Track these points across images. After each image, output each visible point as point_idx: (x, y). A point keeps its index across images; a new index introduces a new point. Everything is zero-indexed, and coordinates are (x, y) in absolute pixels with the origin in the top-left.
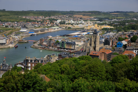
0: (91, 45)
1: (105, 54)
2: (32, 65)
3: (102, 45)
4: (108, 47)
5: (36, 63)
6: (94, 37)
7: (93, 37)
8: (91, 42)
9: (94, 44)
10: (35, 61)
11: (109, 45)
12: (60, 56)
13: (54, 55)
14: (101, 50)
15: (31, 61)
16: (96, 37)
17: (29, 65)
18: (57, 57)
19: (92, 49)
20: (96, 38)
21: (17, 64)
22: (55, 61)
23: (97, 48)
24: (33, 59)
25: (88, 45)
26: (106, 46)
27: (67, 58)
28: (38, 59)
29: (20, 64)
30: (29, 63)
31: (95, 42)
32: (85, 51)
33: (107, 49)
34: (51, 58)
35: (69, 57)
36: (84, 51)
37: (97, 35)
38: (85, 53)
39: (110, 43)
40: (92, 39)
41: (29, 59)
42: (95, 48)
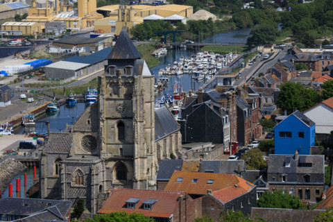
0: (93, 144)
1: (207, 201)
3: (174, 143)
4: (209, 158)
6: (115, 86)
7: (107, 90)
8: (96, 128)
9: (122, 136)
11: (218, 138)
14: (176, 178)
16: (130, 85)
19: (104, 175)
20: (129, 96)
23: (145, 169)
25: (78, 147)
26: (197, 147)
31: (125, 125)
32: (56, 193)
33: (214, 168)
36: (45, 193)
37: (139, 72)
38: (55, 205)
39: (227, 126)
42: (124, 168)
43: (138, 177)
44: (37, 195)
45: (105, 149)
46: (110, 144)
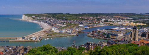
0: (131, 36)
1: (144, 43)
2: (92, 47)
3: (140, 37)
4: (144, 39)
5: (95, 46)
6: (134, 31)
7: (133, 31)
8: (131, 35)
9: (134, 36)
10: (94, 44)
11: (146, 37)
12: (108, 43)
13: (104, 41)
14: (140, 40)
15: (92, 44)
16: (135, 31)
17: (90, 47)
18: (106, 43)
19: (132, 39)
20: (135, 32)
21: (81, 46)
22: (105, 45)
24: (93, 43)
25: (129, 36)
26: (143, 38)
27: (114, 44)
28: (96, 43)
29: (83, 45)
30: (90, 45)
31: (135, 35)
32: (127, 40)
33: (145, 40)
34: (103, 44)
35: (115, 44)
37: (136, 30)
38: (126, 42)
39: (147, 36)
40: (133, 33)
41: (90, 43)
42: (134, 39)
43: (136, 40)
44: (124, 40)
45: (132, 37)
46: (133, 36)
